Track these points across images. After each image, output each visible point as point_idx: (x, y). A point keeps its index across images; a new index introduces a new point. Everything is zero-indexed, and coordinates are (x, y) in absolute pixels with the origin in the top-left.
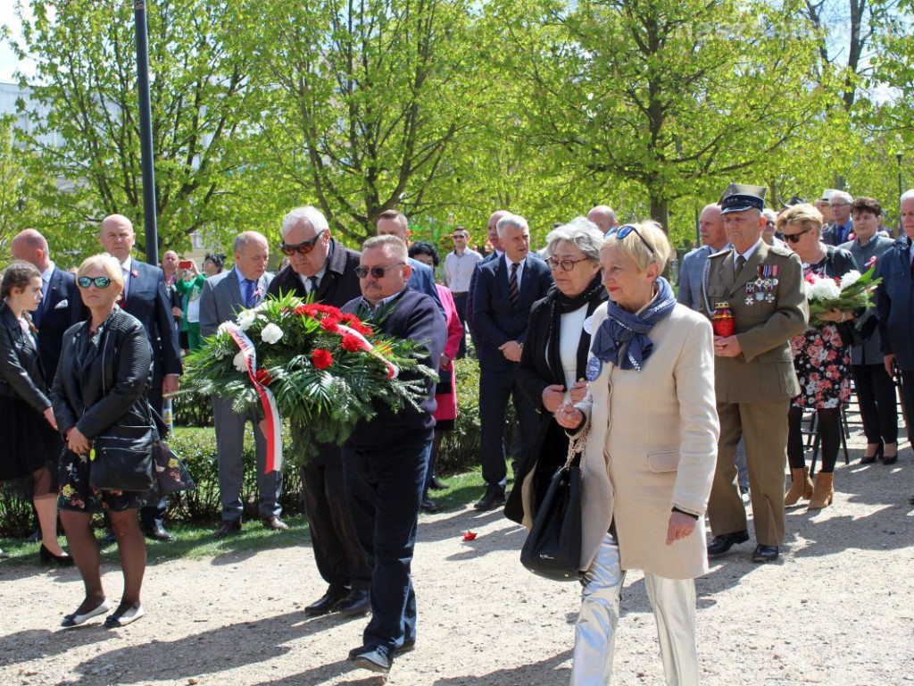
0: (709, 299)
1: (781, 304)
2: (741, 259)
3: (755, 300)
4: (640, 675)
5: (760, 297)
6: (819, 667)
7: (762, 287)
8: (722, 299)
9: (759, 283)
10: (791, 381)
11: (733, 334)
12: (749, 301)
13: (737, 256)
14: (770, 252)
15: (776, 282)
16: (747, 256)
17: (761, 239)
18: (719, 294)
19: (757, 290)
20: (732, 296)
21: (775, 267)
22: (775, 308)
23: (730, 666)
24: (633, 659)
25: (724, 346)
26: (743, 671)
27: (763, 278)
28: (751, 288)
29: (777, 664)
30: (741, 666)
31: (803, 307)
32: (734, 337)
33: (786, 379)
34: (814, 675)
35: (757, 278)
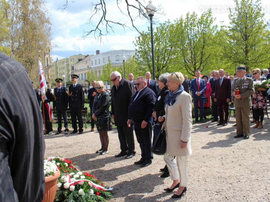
0: (234, 87)
1: (249, 88)
2: (241, 79)
3: (244, 87)
4: (233, 152)
5: (245, 87)
6: (267, 152)
7: (245, 85)
8: (237, 87)
9: (245, 84)
10: (251, 103)
11: (239, 94)
12: (243, 88)
13: (240, 79)
14: (247, 78)
15: (248, 84)
16: (242, 79)
17: (245, 76)
18: (237, 86)
19: (244, 85)
20: (239, 87)
21: (248, 81)
22: (248, 89)
23: (251, 151)
24: (233, 149)
25: (238, 97)
26: (252, 152)
27: (245, 83)
28: (243, 85)
29: (259, 151)
30: (252, 151)
31: (253, 89)
32: (240, 95)
33: (250, 103)
34: (266, 153)
35: (244, 83)
